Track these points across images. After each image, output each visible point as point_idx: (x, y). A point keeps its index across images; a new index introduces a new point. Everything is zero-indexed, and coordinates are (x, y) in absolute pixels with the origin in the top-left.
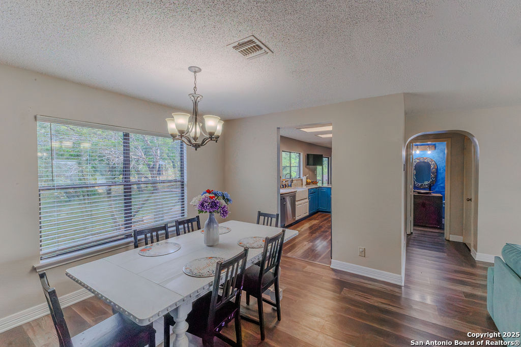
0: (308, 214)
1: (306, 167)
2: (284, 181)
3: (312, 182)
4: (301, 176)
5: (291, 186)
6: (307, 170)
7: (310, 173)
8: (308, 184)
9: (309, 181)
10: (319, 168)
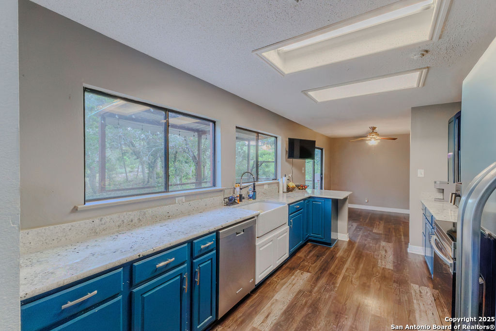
0: (287, 256)
1: (286, 161)
2: (238, 189)
3: (297, 186)
4: (279, 176)
5: (254, 197)
6: (288, 166)
7: (295, 170)
8: (289, 190)
9: (292, 185)
10: (308, 163)
